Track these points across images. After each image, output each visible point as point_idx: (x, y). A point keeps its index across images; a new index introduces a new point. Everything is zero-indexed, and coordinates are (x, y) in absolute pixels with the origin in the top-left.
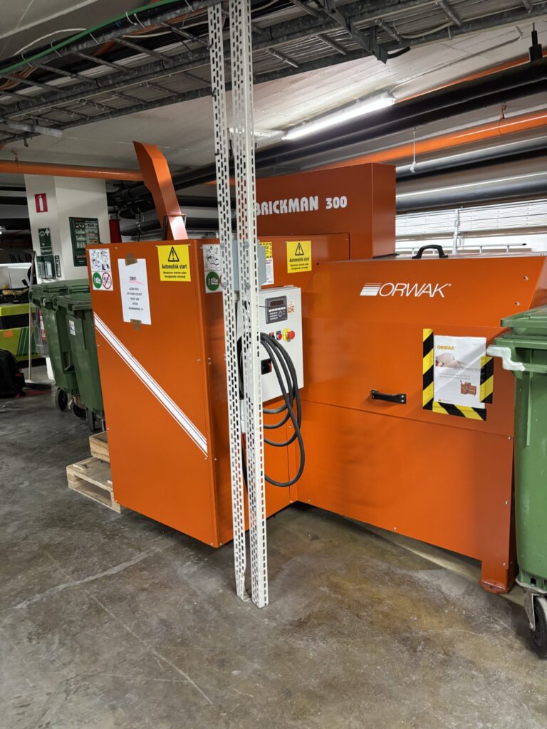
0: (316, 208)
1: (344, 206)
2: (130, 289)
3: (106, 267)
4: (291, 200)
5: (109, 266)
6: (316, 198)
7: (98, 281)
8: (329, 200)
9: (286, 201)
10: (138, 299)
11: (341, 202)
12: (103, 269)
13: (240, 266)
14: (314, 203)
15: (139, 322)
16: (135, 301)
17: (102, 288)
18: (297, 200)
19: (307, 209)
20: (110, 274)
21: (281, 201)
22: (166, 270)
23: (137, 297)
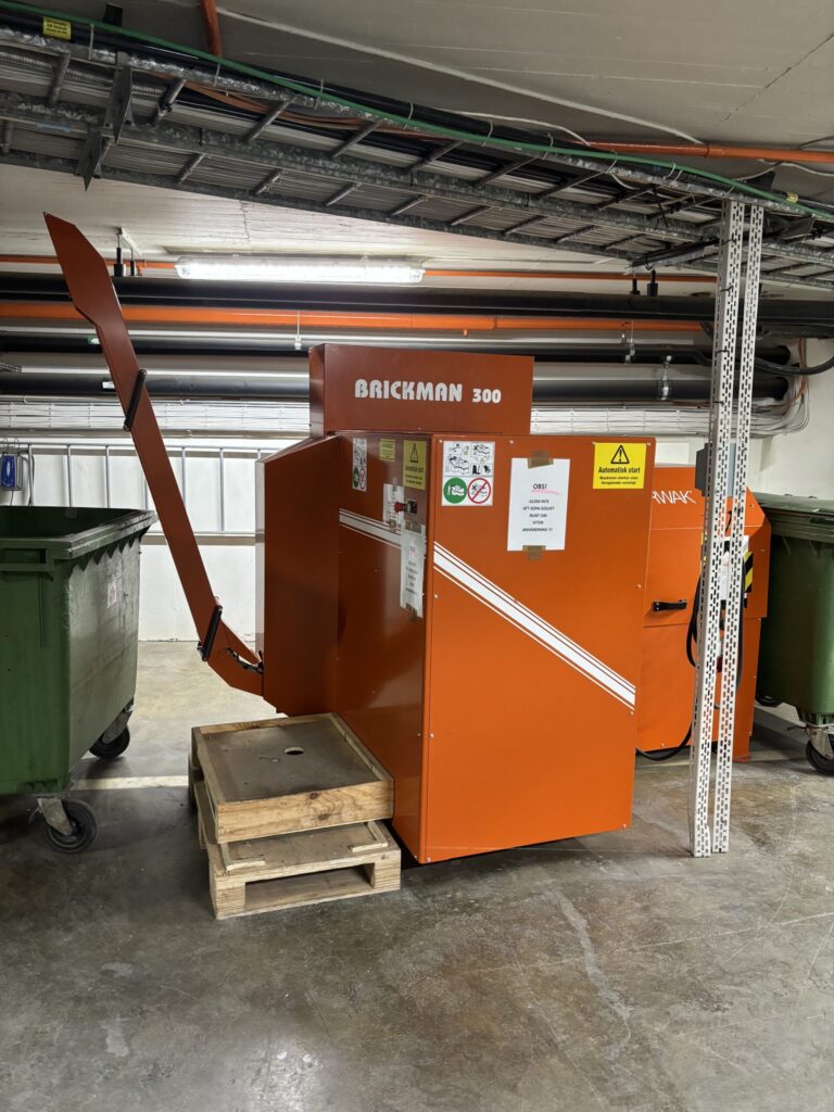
0: (459, 399)
1: (497, 401)
2: (531, 502)
3: (482, 471)
4: (421, 385)
5: (491, 468)
6: (460, 386)
7: (457, 491)
8: (477, 391)
9: (412, 384)
10: (545, 516)
11: (494, 396)
12: (475, 471)
13: (737, 470)
14: (456, 392)
15: (540, 548)
16: (539, 519)
17: (466, 502)
18: (430, 385)
19: (444, 399)
20: (491, 480)
21: (405, 384)
22: (605, 475)
23: (544, 512)
